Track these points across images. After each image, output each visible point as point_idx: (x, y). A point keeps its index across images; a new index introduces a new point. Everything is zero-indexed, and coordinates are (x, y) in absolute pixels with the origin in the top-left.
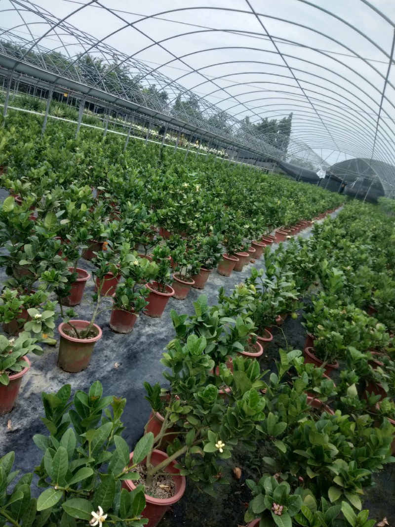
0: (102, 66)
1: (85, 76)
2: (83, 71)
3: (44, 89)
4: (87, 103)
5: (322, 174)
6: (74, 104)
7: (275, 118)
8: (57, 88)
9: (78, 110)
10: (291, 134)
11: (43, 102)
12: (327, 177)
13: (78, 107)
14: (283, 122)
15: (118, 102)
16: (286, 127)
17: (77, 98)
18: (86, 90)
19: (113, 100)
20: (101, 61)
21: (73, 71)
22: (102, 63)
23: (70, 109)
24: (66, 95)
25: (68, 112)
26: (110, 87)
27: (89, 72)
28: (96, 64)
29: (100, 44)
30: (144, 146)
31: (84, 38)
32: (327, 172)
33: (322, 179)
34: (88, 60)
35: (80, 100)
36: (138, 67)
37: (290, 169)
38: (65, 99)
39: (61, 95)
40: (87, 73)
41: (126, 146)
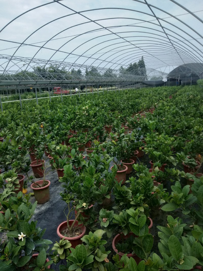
5: (165, 80)
7: (135, 62)
10: (146, 66)
12: (168, 80)
14: (140, 62)
16: (142, 64)
18: (35, 83)
24: (31, 88)
25: (34, 96)
32: (167, 78)
33: (166, 82)
37: (149, 83)
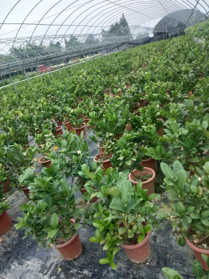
0: (23, 48)
1: (18, 57)
2: (16, 56)
3: (5, 75)
4: (26, 70)
5: (151, 35)
6: (21, 74)
7: (116, 22)
8: (10, 71)
9: (24, 75)
10: (128, 24)
11: (8, 80)
12: (154, 35)
13: (23, 74)
14: (121, 21)
15: (38, 60)
16: (124, 22)
17: (21, 70)
18: (22, 63)
19: (35, 60)
20: (21, 46)
21: (12, 58)
22: (22, 47)
23: (21, 76)
24: (15, 71)
25: (21, 78)
26: (32, 56)
27: (18, 55)
28: (19, 49)
29: (16, 39)
30: (60, 72)
31: (7, 41)
32: (154, 33)
34: (15, 49)
35: (23, 70)
36: (37, 39)
37: (135, 42)
38: (16, 73)
39: (13, 73)
40: (18, 56)
41: (53, 77)
